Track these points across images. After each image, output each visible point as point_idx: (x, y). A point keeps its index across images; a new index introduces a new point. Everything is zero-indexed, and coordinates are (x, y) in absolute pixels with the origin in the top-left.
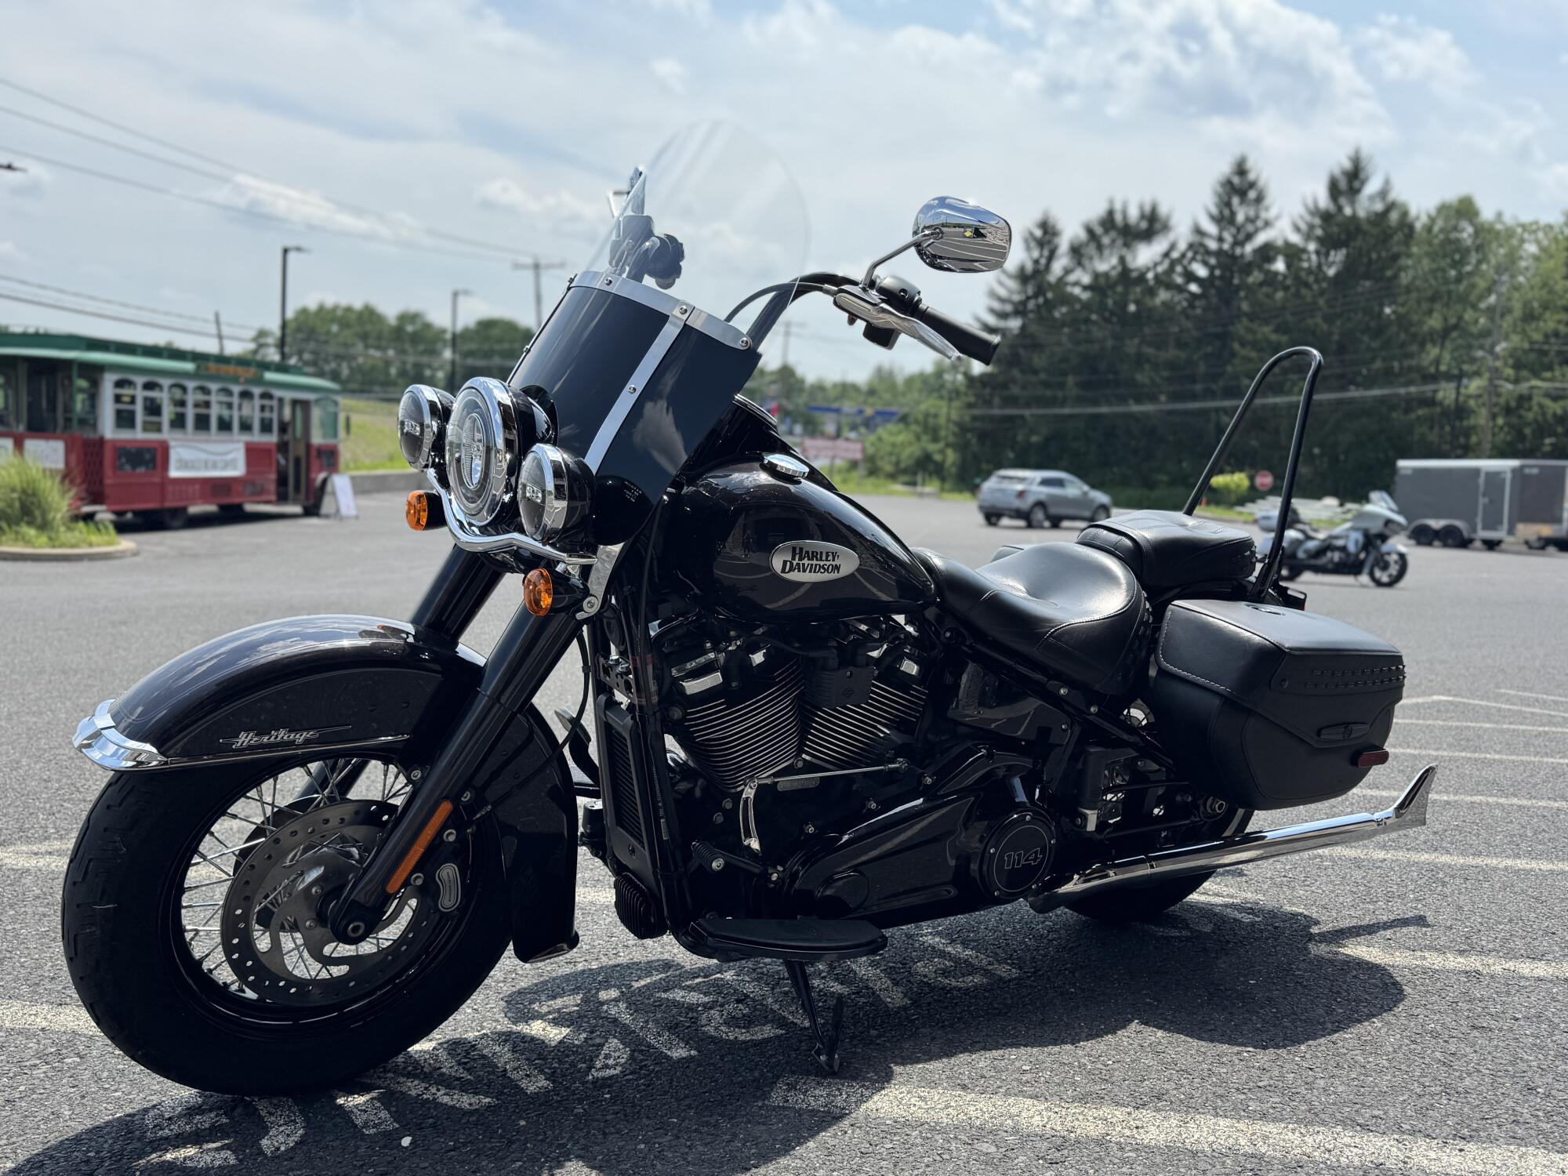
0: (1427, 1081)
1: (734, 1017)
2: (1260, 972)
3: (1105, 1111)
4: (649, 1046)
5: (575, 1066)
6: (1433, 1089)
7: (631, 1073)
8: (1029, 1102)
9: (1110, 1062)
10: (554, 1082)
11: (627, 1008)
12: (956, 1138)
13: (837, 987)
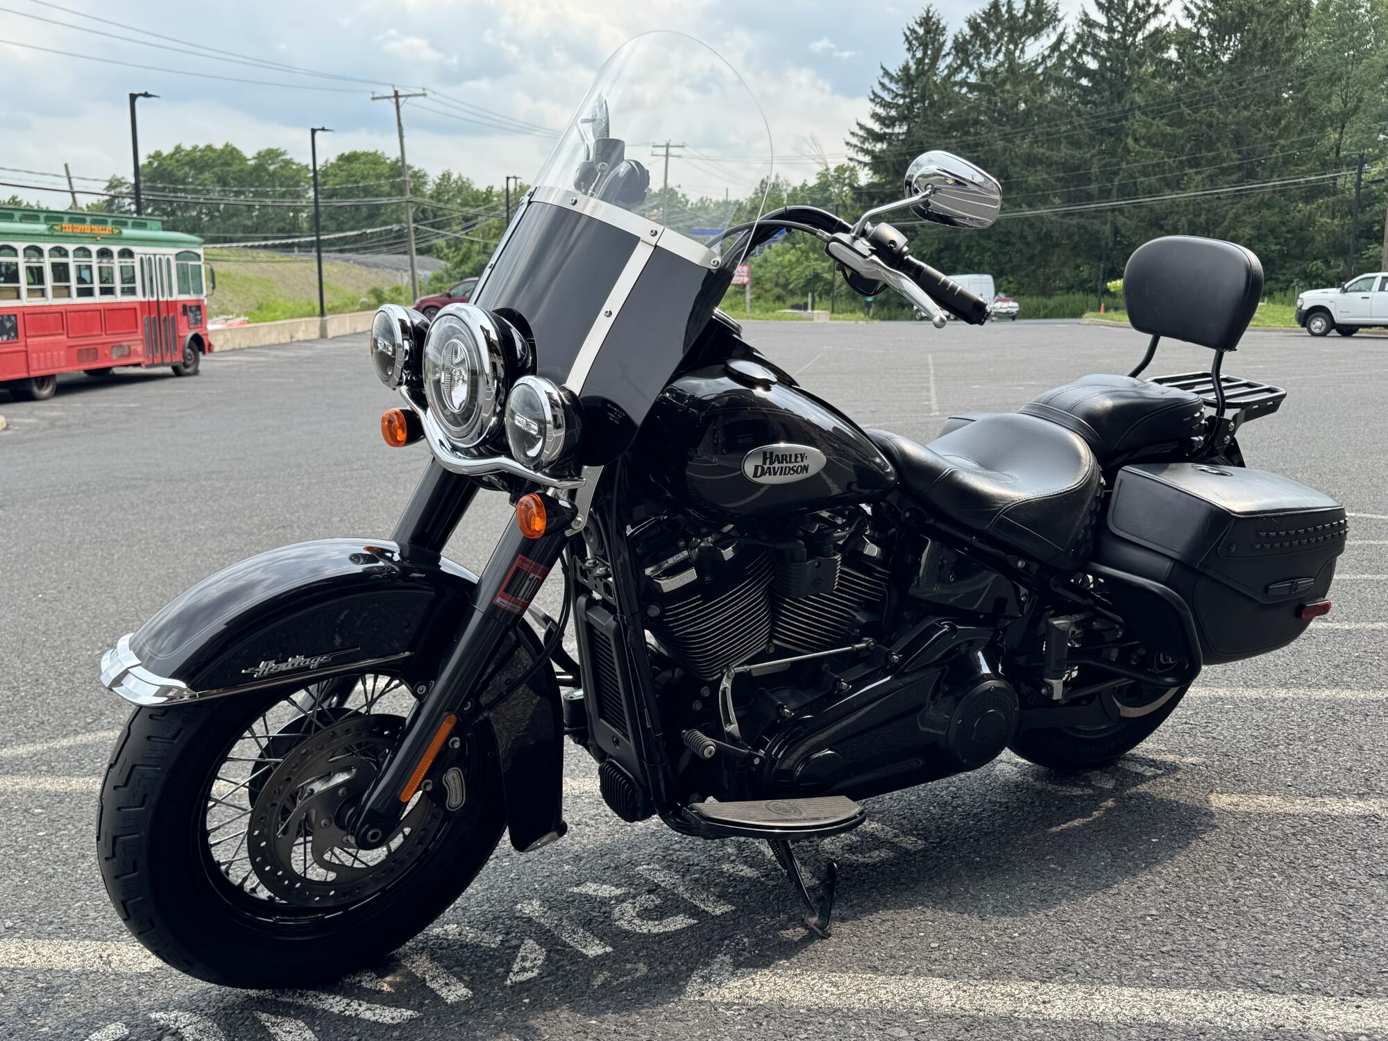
0: (1325, 936)
1: (646, 909)
2: (1162, 829)
3: (1012, 988)
4: (565, 945)
5: (493, 971)
6: (1331, 944)
7: (549, 975)
8: (938, 981)
9: (1016, 935)
10: (472, 989)
11: (541, 906)
12: (868, 1023)
13: (747, 872)
